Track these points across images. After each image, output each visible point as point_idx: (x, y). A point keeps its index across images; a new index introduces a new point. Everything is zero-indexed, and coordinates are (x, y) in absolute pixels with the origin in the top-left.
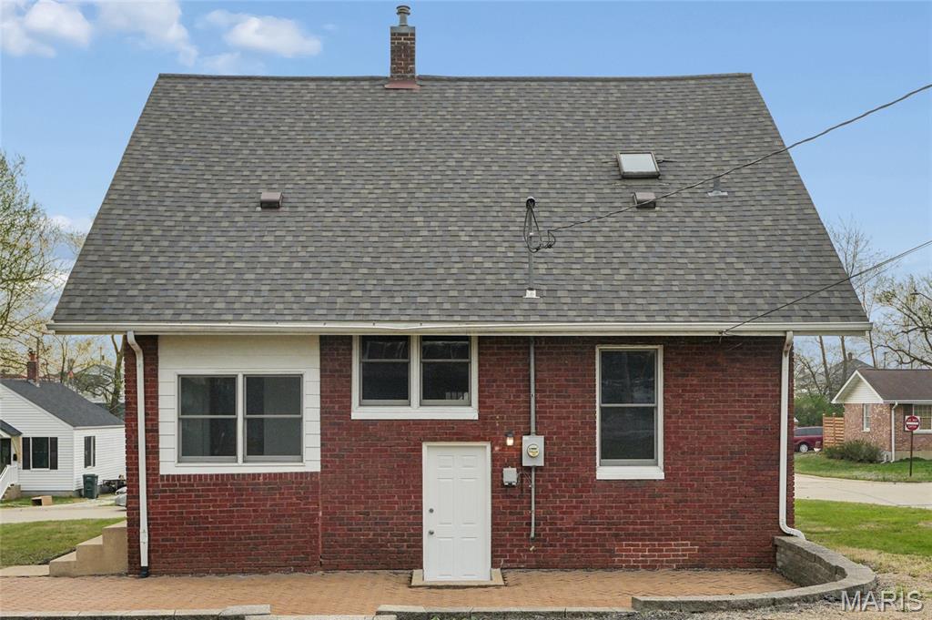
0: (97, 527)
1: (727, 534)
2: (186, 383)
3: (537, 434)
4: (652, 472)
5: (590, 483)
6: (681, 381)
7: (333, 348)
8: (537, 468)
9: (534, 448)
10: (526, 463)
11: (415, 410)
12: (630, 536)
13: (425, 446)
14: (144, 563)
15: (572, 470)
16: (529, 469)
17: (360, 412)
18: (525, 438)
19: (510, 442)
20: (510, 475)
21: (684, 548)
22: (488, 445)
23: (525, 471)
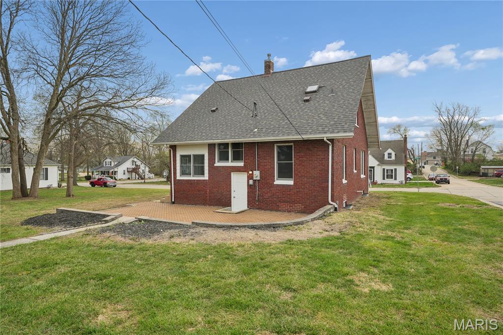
0: (166, 191)
1: (312, 203)
2: (182, 156)
3: (258, 170)
4: (290, 182)
5: (273, 185)
6: (298, 154)
7: (211, 147)
8: (258, 180)
9: (257, 174)
10: (254, 179)
11: (230, 164)
12: (284, 202)
13: (232, 173)
14: (173, 201)
15: (268, 181)
16: (256, 180)
17: (217, 164)
18: (254, 171)
19: (251, 172)
20: (251, 182)
21: (299, 206)
22: (246, 173)
23: (255, 181)
